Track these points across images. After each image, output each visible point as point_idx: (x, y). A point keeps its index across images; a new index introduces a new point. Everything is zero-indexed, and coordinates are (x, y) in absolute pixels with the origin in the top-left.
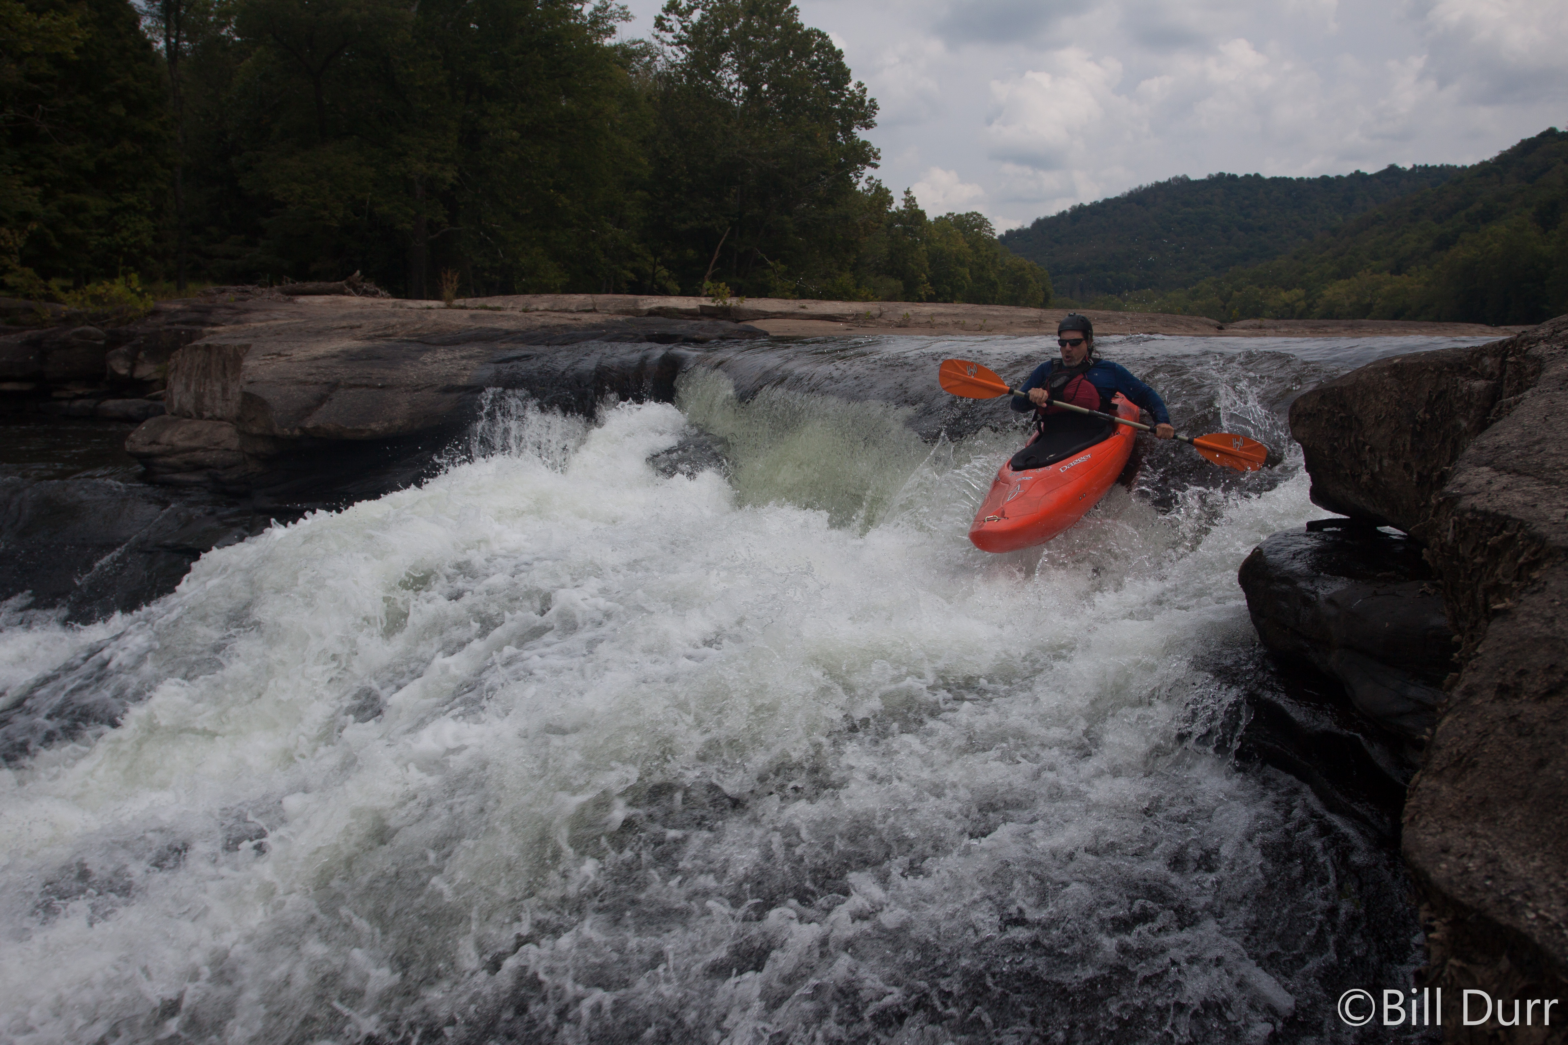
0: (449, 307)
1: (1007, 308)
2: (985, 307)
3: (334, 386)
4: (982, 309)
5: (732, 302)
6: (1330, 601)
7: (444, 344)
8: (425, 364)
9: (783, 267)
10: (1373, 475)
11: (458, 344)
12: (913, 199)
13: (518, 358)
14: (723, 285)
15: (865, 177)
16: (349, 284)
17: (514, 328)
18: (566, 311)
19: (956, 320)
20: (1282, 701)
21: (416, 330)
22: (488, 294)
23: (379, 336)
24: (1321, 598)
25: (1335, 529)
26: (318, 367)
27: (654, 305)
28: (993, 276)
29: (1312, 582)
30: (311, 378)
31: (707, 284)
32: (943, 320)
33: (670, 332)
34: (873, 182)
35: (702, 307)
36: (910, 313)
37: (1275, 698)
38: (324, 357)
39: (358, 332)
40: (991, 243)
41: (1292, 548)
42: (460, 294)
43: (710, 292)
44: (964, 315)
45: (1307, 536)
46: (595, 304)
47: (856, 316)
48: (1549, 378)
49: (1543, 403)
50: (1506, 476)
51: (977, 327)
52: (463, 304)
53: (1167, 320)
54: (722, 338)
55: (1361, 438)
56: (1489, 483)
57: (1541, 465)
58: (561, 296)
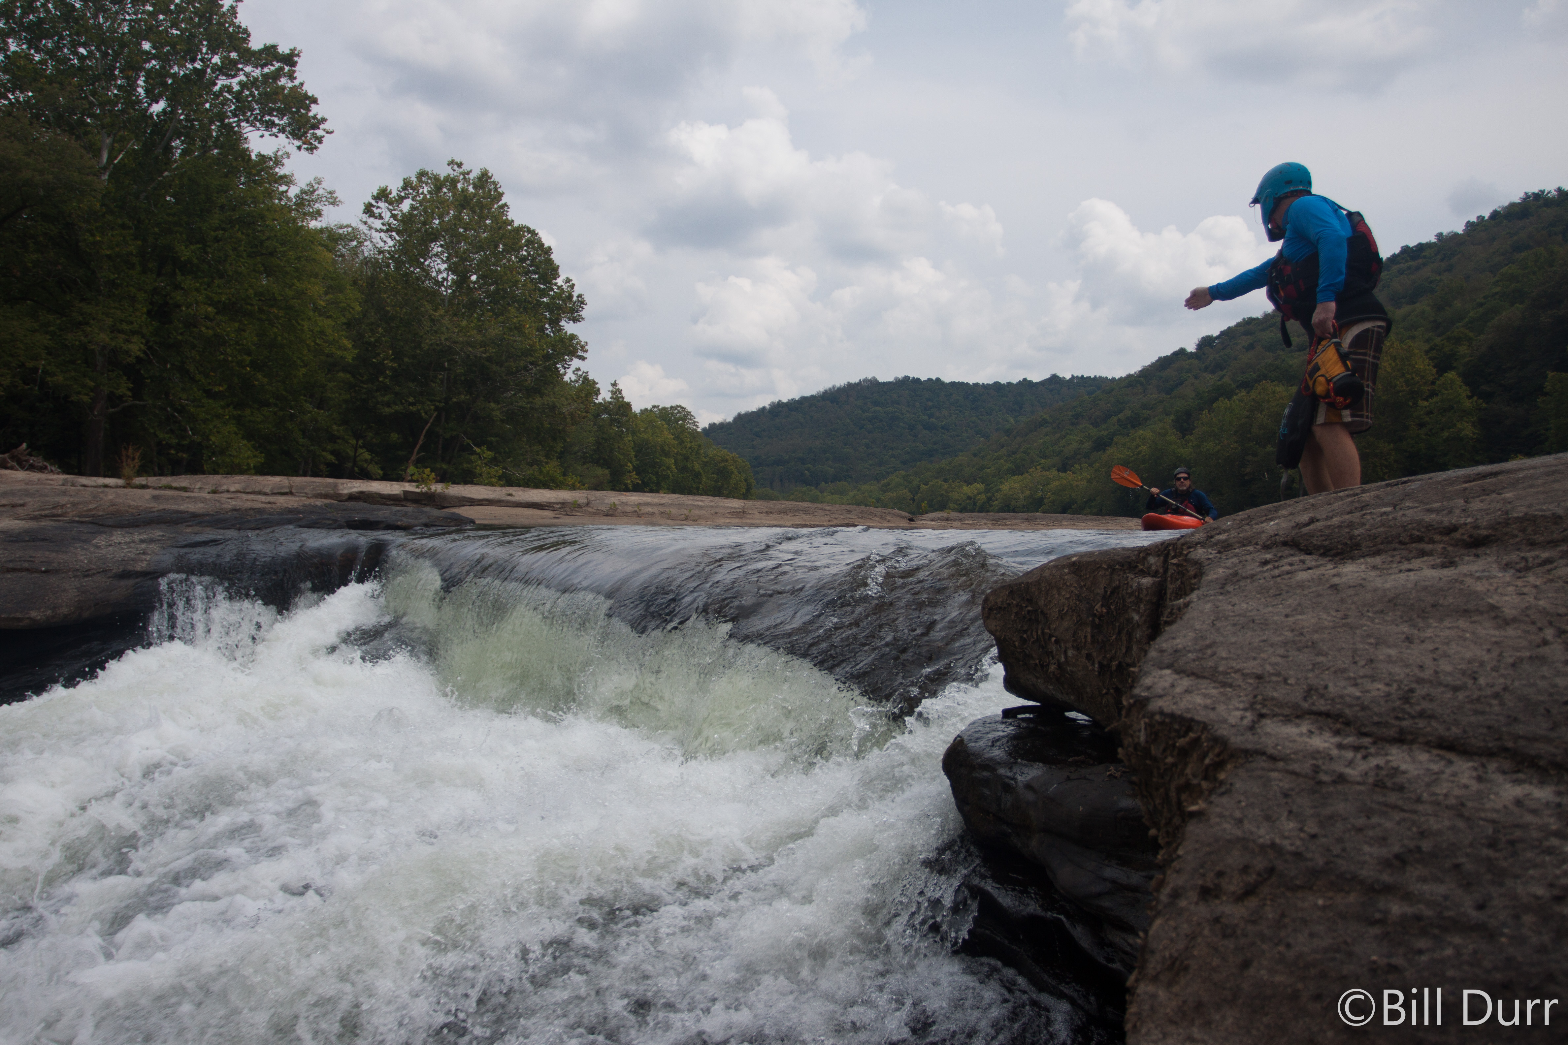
0: (128, 485)
1: (711, 498)
2: (691, 497)
4: (688, 500)
5: (437, 488)
6: (1028, 786)
7: (121, 526)
8: (98, 547)
9: (489, 454)
10: (1060, 665)
11: (138, 526)
12: (620, 391)
13: (205, 543)
14: (428, 470)
15: (573, 368)
16: (13, 458)
17: (201, 511)
18: (259, 493)
19: (662, 510)
20: (989, 886)
21: (90, 510)
22: (173, 474)
23: (45, 516)
24: (1020, 784)
25: (1028, 715)
27: (355, 490)
28: (697, 467)
29: (1011, 768)
31: (411, 469)
32: (650, 509)
33: (372, 518)
34: (580, 373)
35: (405, 492)
36: (617, 503)
37: (982, 883)
39: (21, 511)
40: (694, 434)
41: (991, 736)
42: (142, 472)
43: (414, 478)
44: (670, 505)
45: (1003, 723)
46: (291, 487)
47: (564, 504)
48: (1211, 581)
49: (1208, 607)
50: (1186, 679)
51: (683, 517)
52: (144, 483)
53: (863, 512)
54: (426, 525)
55: (1047, 631)
56: (1173, 686)
57: (1215, 669)
58: (255, 478)
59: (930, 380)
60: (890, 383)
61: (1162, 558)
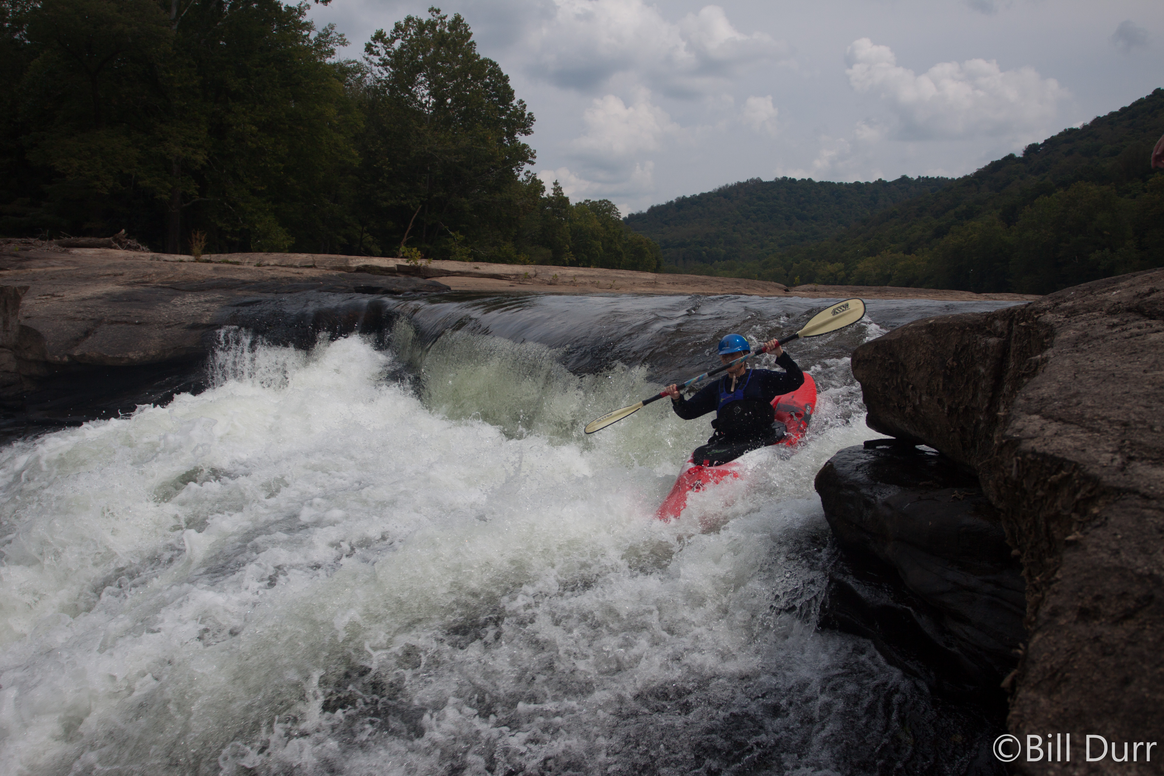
0: (197, 260)
1: (630, 272)
2: (614, 271)
3: (99, 322)
4: (612, 273)
5: (422, 262)
6: (886, 504)
7: (191, 290)
8: (175, 306)
9: (461, 237)
10: (915, 408)
11: (203, 290)
12: (560, 189)
13: (252, 303)
14: (415, 250)
15: (524, 171)
16: (115, 240)
17: (249, 279)
18: (291, 266)
19: (592, 281)
20: (850, 581)
21: (169, 278)
22: (230, 252)
23: (138, 283)
24: (879, 502)
25: (885, 447)
26: (86, 307)
27: (361, 264)
28: (619, 248)
29: (871, 489)
30: (79, 315)
31: (403, 249)
32: (583, 280)
33: (374, 285)
34: (530, 175)
35: (399, 266)
36: (558, 275)
37: (845, 579)
38: (91, 298)
39: (120, 279)
40: (617, 223)
41: (855, 462)
42: (207, 250)
43: (406, 254)
44: (598, 277)
45: (865, 452)
46: (314, 262)
47: (517, 275)
48: (1062, 341)
49: (1067, 362)
50: (1054, 424)
51: (608, 286)
52: (208, 258)
53: (748, 284)
54: (414, 291)
55: (905, 379)
56: (1042, 429)
57: (1081, 416)
58: (288, 255)
59: (803, 180)
60: (771, 182)
61: (1007, 322)
